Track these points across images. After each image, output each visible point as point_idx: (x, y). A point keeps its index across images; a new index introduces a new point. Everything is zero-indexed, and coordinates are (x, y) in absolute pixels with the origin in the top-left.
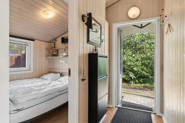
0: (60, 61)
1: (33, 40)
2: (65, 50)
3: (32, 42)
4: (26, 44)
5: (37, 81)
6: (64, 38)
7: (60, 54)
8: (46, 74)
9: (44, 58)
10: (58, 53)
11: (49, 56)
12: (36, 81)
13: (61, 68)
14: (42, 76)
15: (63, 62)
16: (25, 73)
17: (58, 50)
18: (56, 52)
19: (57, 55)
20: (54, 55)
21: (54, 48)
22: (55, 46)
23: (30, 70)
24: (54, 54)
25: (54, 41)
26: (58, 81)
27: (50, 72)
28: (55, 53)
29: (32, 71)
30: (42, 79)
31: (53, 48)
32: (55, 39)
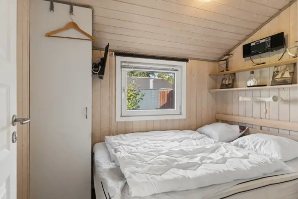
0: (241, 99)
1: (186, 60)
2: (252, 73)
3: (184, 64)
4: (174, 68)
5: (191, 136)
6: (250, 44)
7: (240, 83)
8: (209, 123)
9: (205, 92)
10: (234, 80)
11: (216, 89)
12: (189, 138)
13: (241, 112)
14: (201, 126)
15: (248, 99)
16: (173, 120)
17: (235, 74)
18: (229, 80)
19: (232, 86)
20: (227, 86)
21: (225, 72)
22: (227, 67)
23: (181, 114)
24: (227, 83)
25: (226, 57)
26: (235, 145)
27: (217, 121)
28: (227, 81)
29: (183, 116)
30: (201, 133)
31: (223, 71)
32: (228, 53)
